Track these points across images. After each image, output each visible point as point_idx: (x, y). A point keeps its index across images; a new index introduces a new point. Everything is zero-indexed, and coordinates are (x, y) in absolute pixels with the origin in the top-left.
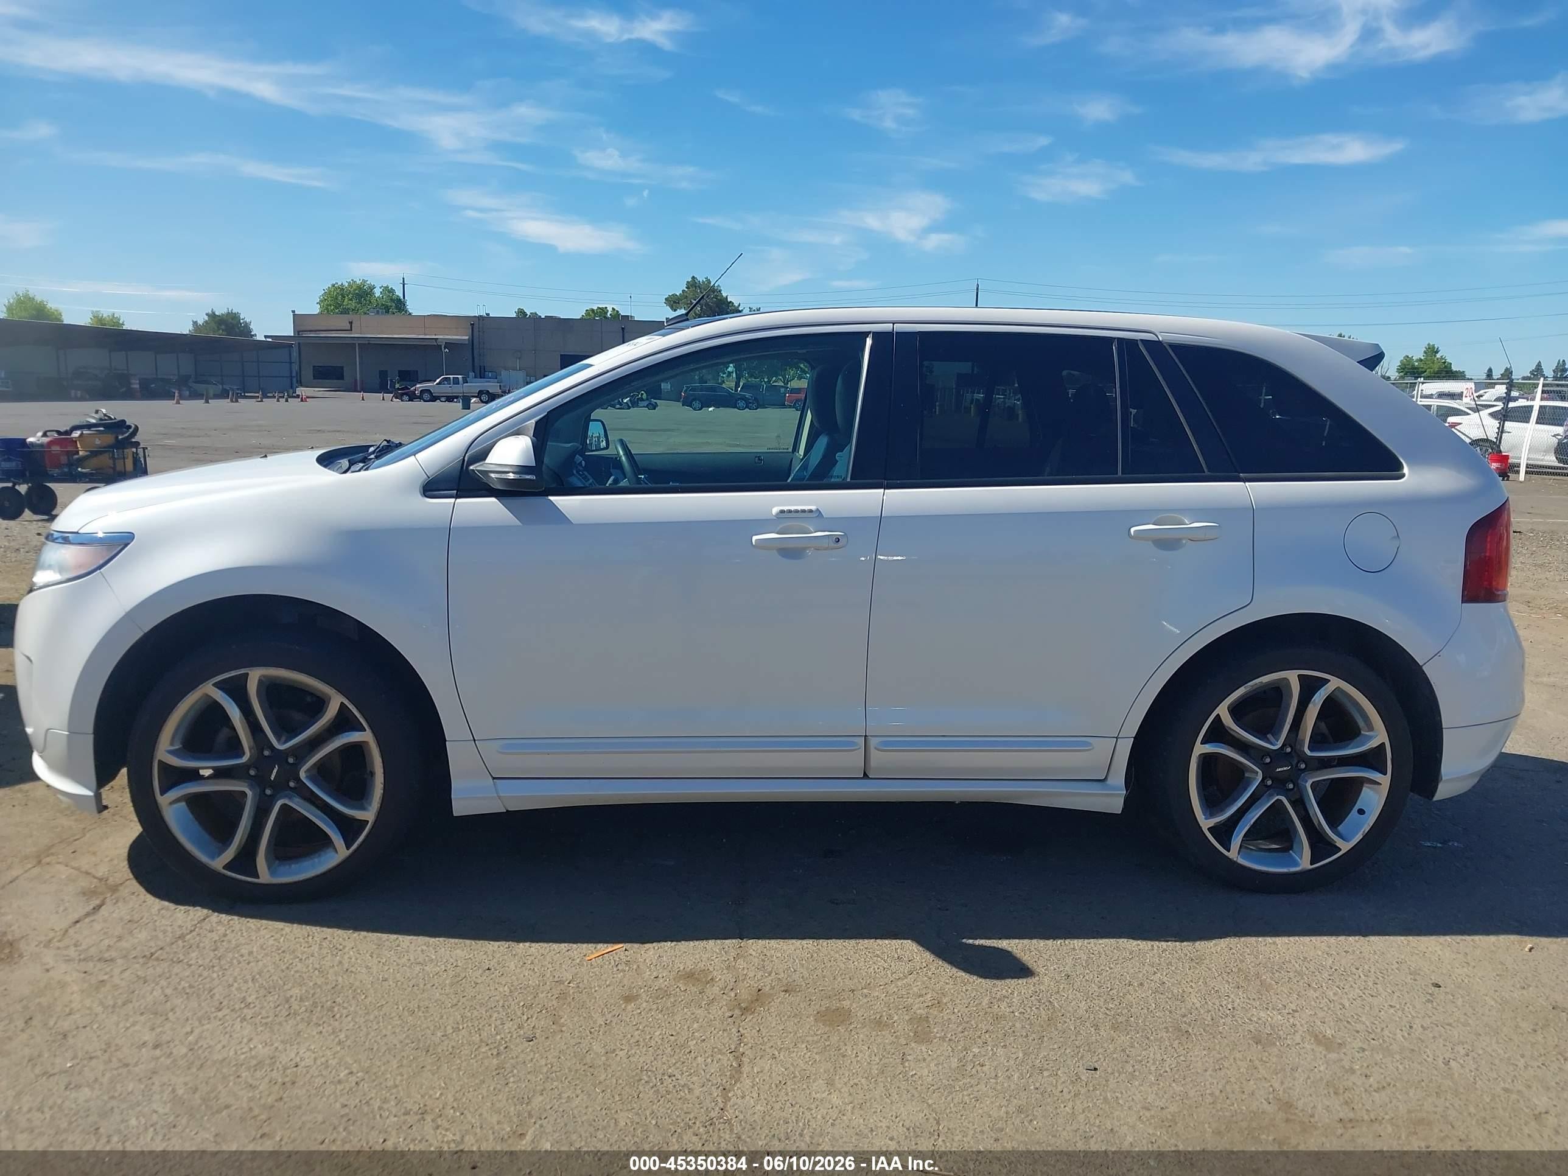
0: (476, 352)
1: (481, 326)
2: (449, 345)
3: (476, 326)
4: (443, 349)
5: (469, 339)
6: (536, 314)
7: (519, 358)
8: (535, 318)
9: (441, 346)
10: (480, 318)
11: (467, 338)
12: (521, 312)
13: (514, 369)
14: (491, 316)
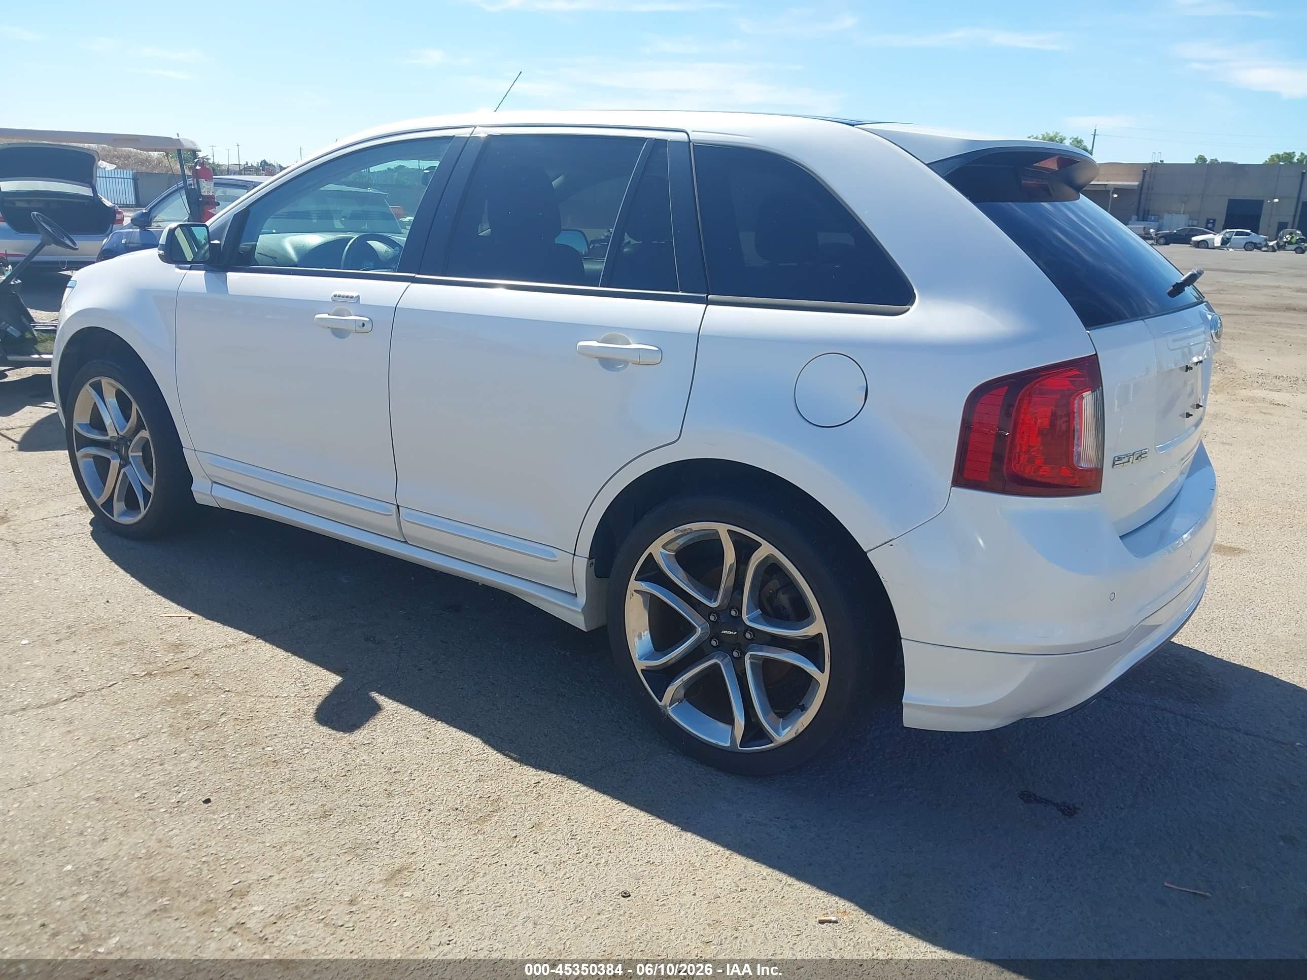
0: (1143, 196)
1: (1152, 172)
2: (1117, 190)
3: (1148, 172)
4: (1111, 194)
5: (1138, 186)
6: (1216, 160)
7: (1185, 203)
8: (1214, 163)
9: (1109, 191)
10: (1154, 165)
11: (1137, 183)
12: (1202, 159)
13: (1178, 213)
14: (1165, 162)
